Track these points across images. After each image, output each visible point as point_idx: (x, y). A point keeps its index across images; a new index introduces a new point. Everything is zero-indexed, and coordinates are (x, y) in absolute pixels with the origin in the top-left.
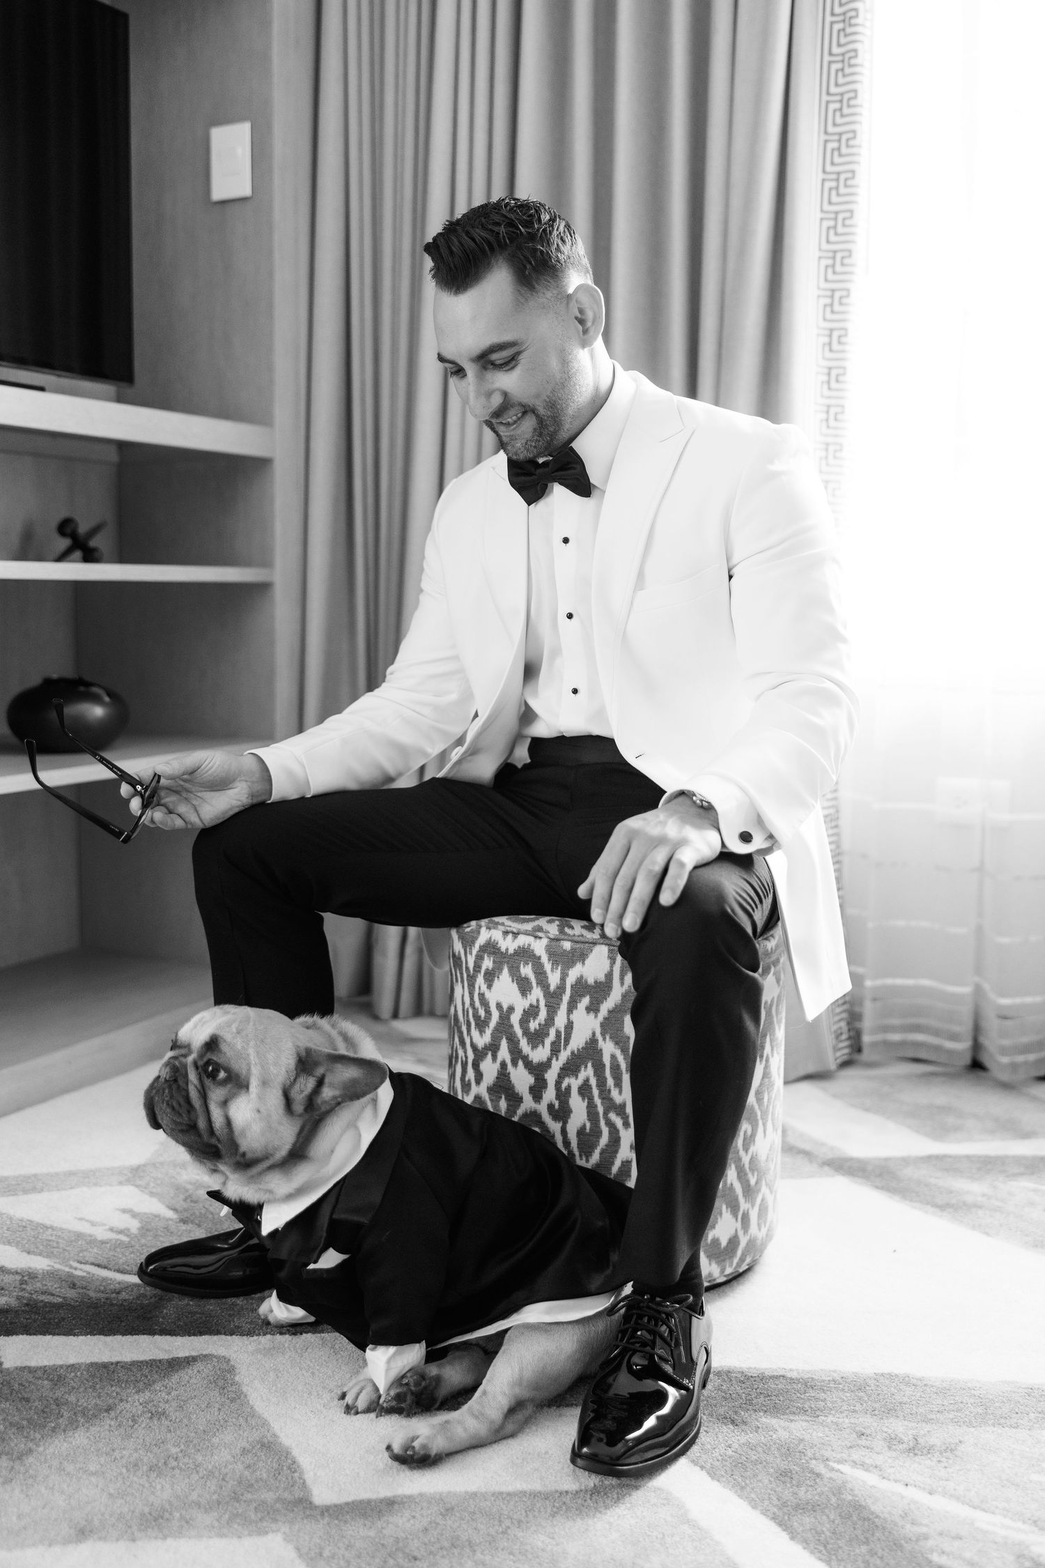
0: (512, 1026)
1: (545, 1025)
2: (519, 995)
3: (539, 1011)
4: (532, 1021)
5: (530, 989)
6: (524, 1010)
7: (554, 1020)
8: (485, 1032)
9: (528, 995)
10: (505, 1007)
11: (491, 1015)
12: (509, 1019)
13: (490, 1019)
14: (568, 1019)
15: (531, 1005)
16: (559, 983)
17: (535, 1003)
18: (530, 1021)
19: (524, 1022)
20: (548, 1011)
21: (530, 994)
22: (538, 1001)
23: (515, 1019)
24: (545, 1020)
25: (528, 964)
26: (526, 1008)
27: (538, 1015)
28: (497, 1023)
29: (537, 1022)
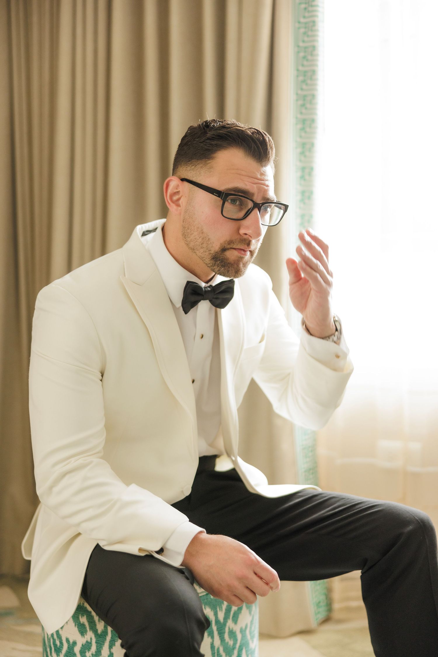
0: (75, 654)
1: (96, 655)
2: (79, 635)
3: (91, 646)
4: (87, 652)
5: (86, 631)
6: (82, 645)
7: (101, 652)
8: (59, 656)
9: (85, 636)
10: (71, 641)
11: (63, 645)
12: (73, 650)
13: (62, 648)
14: (110, 652)
15: (87, 642)
16: (103, 629)
17: (89, 640)
18: (86, 652)
19: (83, 652)
20: (97, 646)
21: (86, 635)
22: (91, 639)
23: (77, 649)
24: (96, 652)
25: (84, 616)
26: (84, 643)
27: (90, 649)
28: (67, 651)
29: (90, 653)
